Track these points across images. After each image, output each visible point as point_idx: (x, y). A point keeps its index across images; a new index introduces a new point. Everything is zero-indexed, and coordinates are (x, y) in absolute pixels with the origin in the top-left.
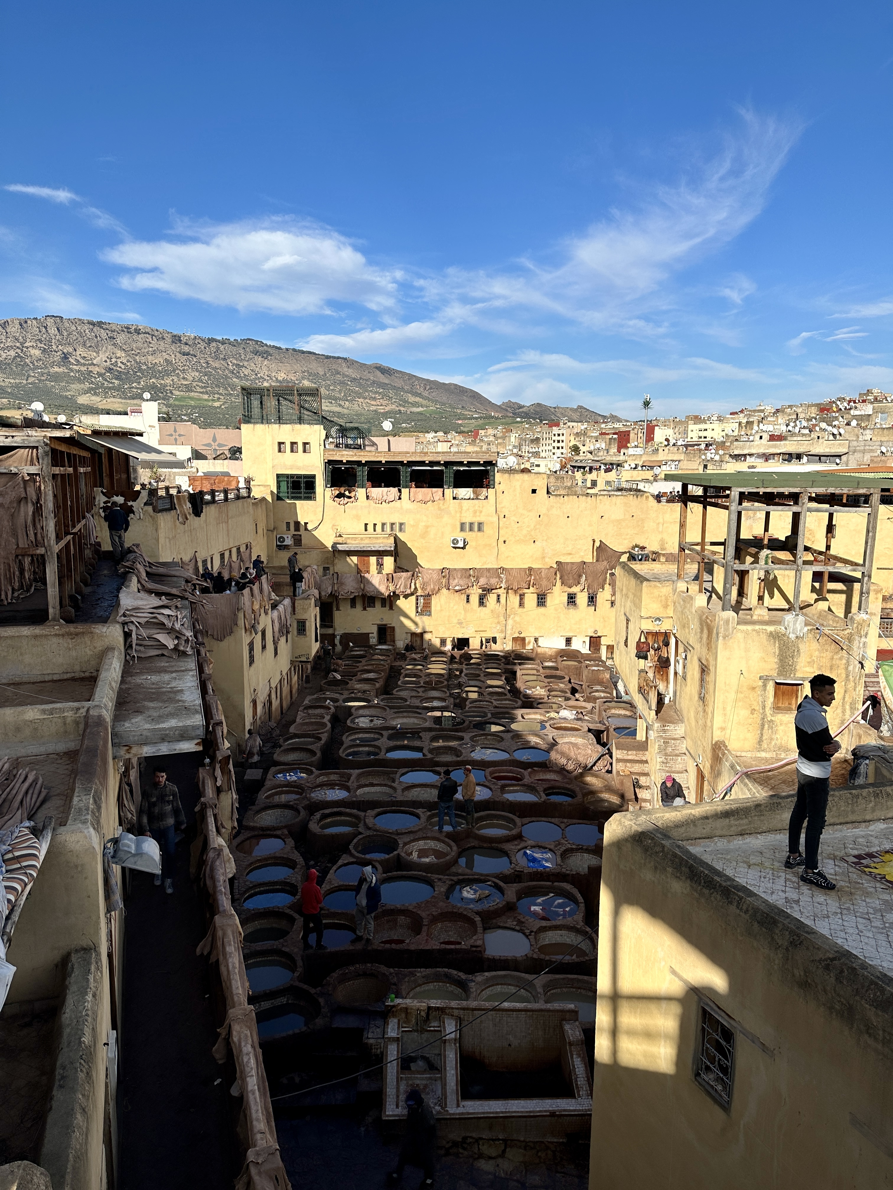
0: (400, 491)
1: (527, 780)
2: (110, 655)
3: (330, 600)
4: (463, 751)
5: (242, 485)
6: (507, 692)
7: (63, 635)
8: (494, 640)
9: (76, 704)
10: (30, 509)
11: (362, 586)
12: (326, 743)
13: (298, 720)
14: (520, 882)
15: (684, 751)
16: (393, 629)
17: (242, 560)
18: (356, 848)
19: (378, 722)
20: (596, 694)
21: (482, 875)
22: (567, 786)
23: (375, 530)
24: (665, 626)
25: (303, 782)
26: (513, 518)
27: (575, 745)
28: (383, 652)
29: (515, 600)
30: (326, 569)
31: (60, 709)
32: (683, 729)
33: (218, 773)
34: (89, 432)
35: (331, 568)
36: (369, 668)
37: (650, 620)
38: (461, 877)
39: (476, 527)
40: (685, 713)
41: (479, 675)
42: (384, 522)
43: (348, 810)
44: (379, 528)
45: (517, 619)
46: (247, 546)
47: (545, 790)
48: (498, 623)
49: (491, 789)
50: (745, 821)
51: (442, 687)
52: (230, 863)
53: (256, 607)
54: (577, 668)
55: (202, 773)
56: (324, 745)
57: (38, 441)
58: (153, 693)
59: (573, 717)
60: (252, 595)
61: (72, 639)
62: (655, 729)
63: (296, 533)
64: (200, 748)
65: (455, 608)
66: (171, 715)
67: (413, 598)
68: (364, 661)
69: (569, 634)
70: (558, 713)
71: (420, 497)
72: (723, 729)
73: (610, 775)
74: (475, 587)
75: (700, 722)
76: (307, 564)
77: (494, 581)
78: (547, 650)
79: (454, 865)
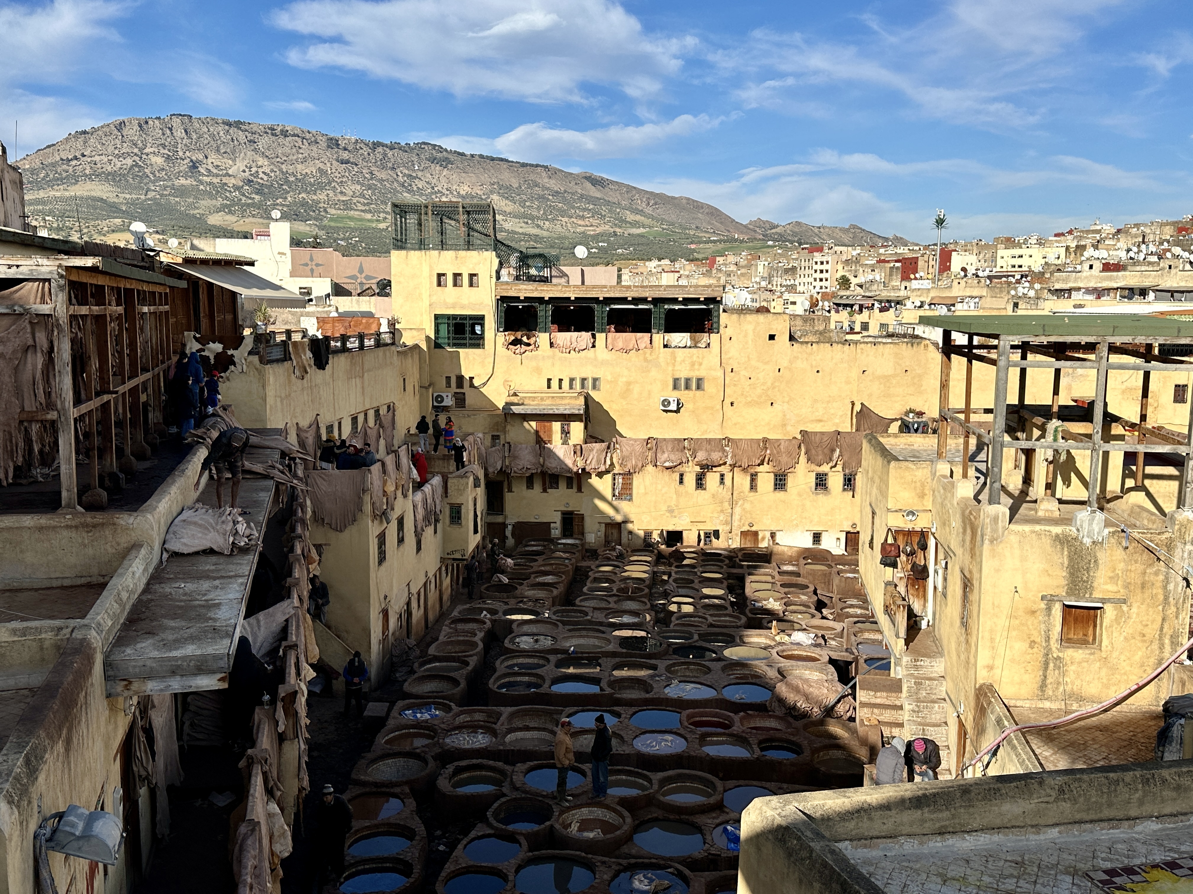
0: (594, 336)
1: (737, 728)
2: (134, 553)
3: (500, 478)
4: (655, 685)
5: (384, 328)
6: (728, 605)
7: (76, 527)
8: (716, 534)
9: (57, 623)
10: (40, 360)
11: (541, 460)
12: (475, 670)
13: (442, 638)
14: (715, 870)
15: (944, 695)
16: (582, 517)
17: (381, 426)
18: (496, 815)
19: (546, 643)
20: (851, 611)
21: (663, 858)
22: (792, 738)
23: (560, 388)
24: (920, 523)
25: (436, 722)
26: (743, 373)
27: (806, 681)
28: (567, 548)
29: (743, 481)
30: (495, 438)
31: (37, 628)
32: (943, 665)
33: (280, 714)
34: (180, 261)
35: (502, 437)
36: (548, 568)
37: (900, 514)
38: (633, 861)
39: (694, 385)
40: (945, 642)
41: (692, 582)
42: (573, 377)
43: (491, 763)
44: (566, 384)
45: (747, 506)
46: (389, 407)
47: (760, 743)
48: (722, 511)
49: (686, 739)
50: (946, 814)
51: (641, 596)
52: (285, 838)
53: (390, 488)
54: (825, 575)
55: (258, 714)
56: (472, 671)
57: (51, 272)
58: (181, 607)
59: (810, 642)
60: (384, 472)
61: (88, 532)
62: (904, 663)
63: (458, 391)
64: (225, 685)
65: (664, 490)
66: (192, 639)
67: (608, 477)
68: (540, 559)
69: (817, 528)
70: (790, 635)
71: (620, 344)
72: (990, 668)
73: (852, 724)
74: (690, 463)
75: (963, 657)
76: (471, 431)
77: (716, 456)
78: (786, 549)
79: (626, 842)
